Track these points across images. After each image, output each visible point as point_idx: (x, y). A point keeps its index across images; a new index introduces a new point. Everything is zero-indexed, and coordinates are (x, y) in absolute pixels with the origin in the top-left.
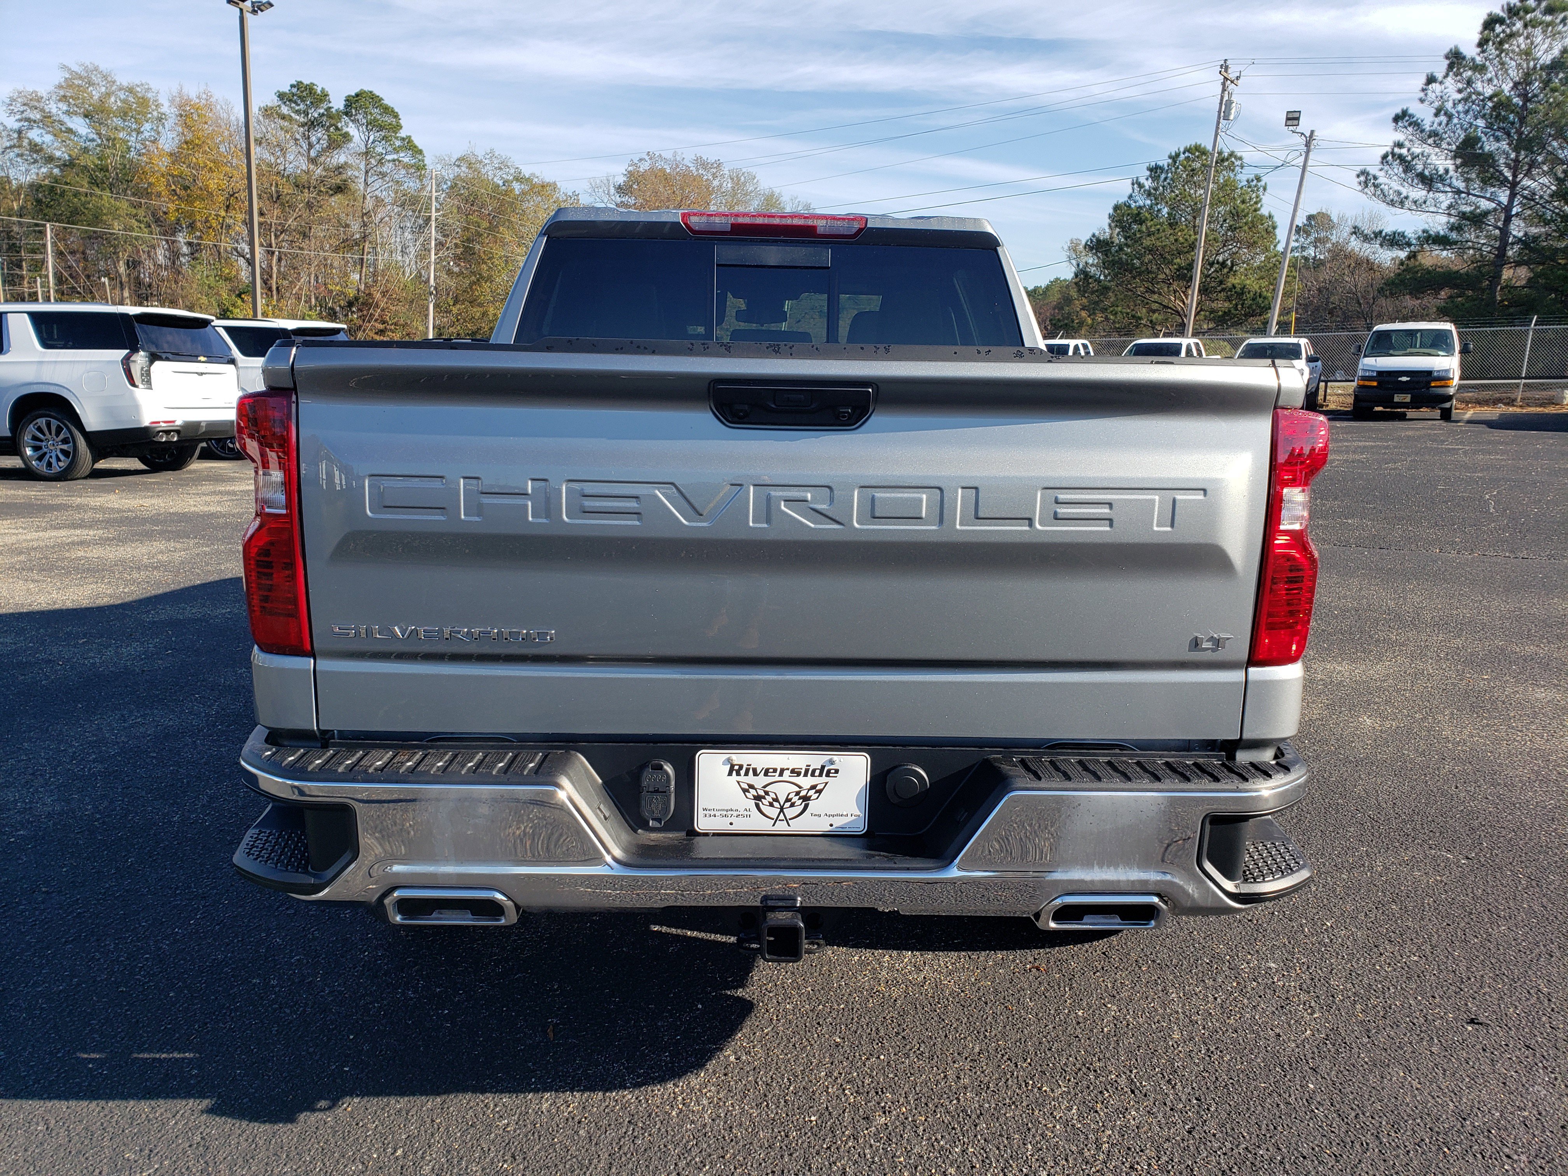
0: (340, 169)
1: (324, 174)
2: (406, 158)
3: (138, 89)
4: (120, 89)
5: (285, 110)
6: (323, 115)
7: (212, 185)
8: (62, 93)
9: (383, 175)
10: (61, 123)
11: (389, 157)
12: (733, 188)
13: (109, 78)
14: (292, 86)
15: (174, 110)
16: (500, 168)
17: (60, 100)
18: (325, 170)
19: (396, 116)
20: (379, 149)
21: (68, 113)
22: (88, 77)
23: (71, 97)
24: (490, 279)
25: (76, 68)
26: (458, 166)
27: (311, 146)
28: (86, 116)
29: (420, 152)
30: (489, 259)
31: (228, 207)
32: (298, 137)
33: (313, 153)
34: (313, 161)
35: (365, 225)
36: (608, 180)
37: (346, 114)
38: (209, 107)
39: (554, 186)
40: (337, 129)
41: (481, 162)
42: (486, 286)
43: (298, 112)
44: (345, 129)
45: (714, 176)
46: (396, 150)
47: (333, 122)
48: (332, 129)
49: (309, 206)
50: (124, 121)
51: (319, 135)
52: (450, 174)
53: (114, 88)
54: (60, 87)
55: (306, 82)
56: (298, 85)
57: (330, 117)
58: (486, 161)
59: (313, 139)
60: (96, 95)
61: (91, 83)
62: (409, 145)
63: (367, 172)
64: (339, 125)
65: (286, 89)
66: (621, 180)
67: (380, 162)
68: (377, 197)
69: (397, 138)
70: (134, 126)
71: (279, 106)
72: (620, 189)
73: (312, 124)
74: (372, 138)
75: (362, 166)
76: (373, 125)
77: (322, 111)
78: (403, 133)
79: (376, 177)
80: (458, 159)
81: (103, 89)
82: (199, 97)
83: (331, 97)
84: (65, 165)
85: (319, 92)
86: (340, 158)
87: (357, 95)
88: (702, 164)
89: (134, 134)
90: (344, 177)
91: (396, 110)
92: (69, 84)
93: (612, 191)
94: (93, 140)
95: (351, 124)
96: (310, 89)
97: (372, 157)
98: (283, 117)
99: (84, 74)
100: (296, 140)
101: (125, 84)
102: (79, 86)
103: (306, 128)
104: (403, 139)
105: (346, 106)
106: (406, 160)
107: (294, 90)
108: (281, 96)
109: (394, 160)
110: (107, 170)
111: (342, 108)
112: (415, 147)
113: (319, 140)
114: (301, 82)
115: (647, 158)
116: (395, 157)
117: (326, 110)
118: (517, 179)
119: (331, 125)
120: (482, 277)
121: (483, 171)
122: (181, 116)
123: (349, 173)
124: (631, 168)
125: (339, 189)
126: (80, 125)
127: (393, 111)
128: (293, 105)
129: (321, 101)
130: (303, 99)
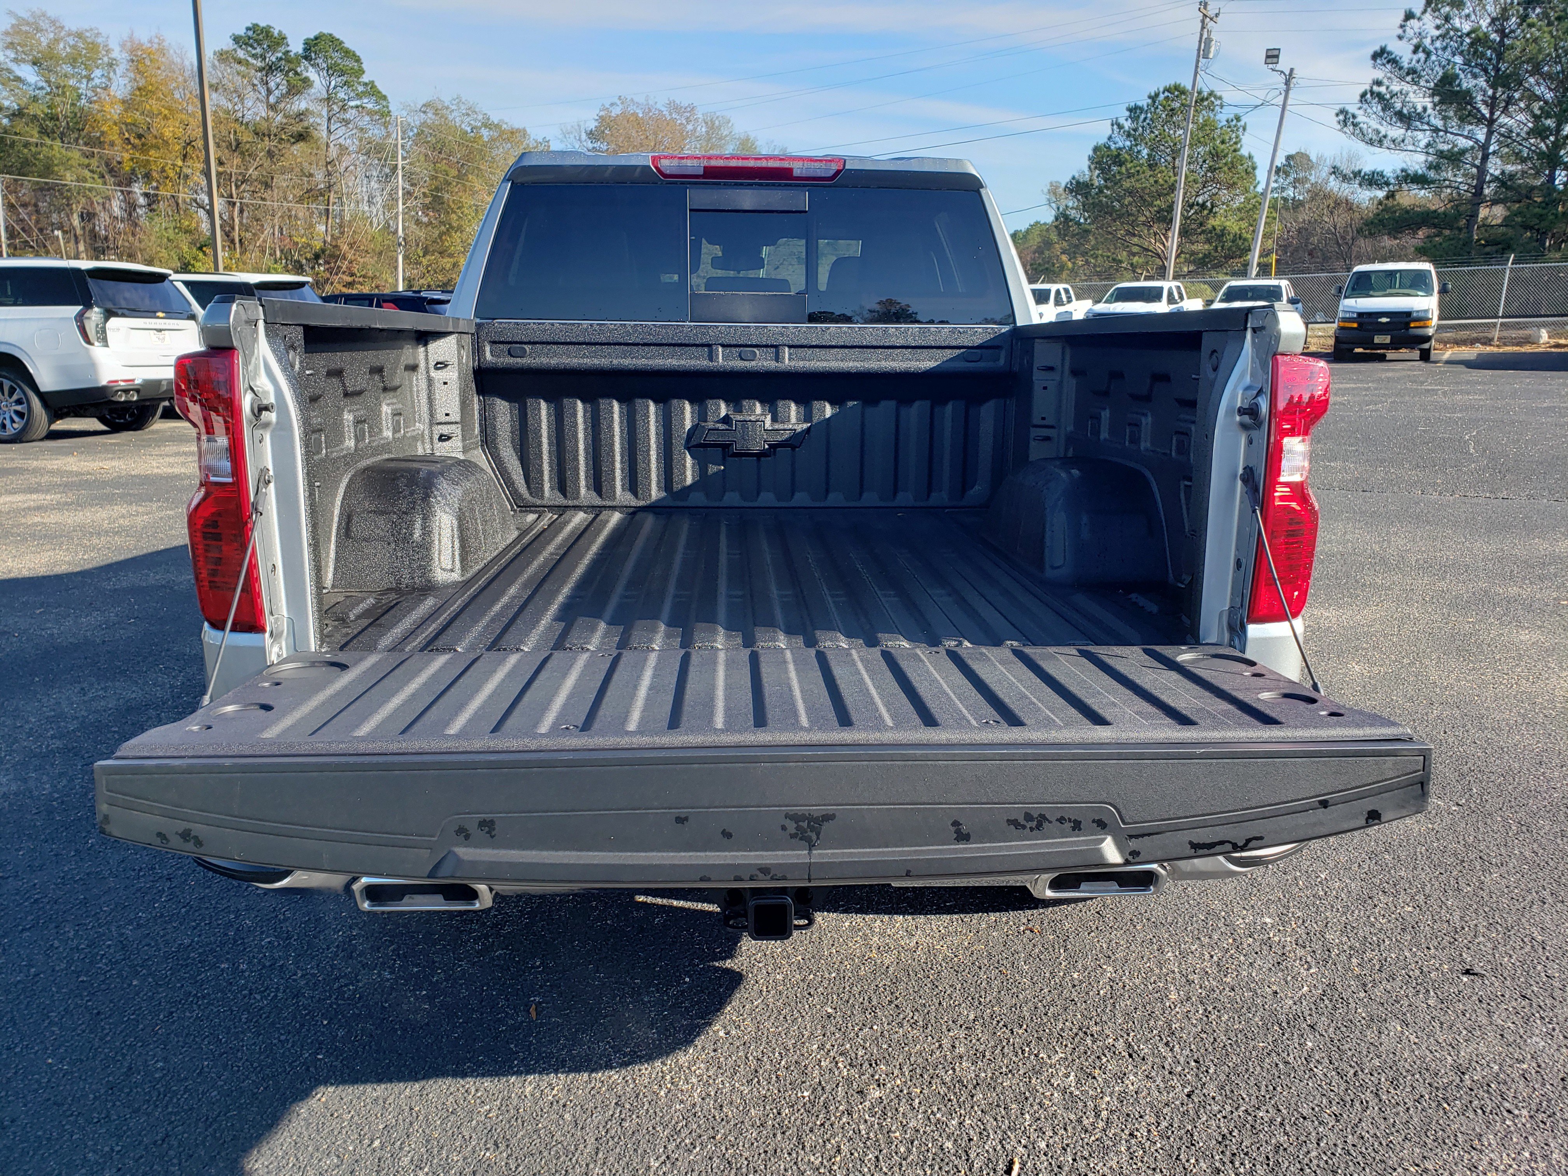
0: (301, 116)
1: (285, 121)
2: (369, 104)
3: (88, 34)
4: (69, 35)
5: (241, 54)
6: (281, 59)
7: (168, 133)
8: (9, 40)
9: (347, 122)
10: (9, 71)
11: (352, 103)
12: (707, 132)
13: (58, 24)
14: (248, 29)
15: (125, 55)
16: (468, 115)
17: (7, 48)
18: (285, 116)
19: (358, 60)
20: (341, 95)
21: (15, 60)
22: (35, 23)
23: (19, 44)
24: (460, 229)
25: (25, 15)
26: (424, 112)
27: (269, 92)
28: (34, 64)
29: (384, 98)
30: (459, 208)
31: (185, 156)
32: (256, 82)
33: (272, 100)
34: (272, 107)
35: (329, 174)
36: (579, 126)
37: (306, 58)
38: (162, 51)
39: (523, 133)
40: (296, 73)
41: (447, 108)
42: (456, 236)
43: (254, 56)
44: (305, 74)
45: (688, 120)
46: (359, 96)
47: (292, 66)
48: (291, 74)
49: (270, 154)
50: (74, 67)
51: (278, 80)
52: (416, 120)
53: (63, 34)
54: (7, 33)
55: (262, 24)
56: (254, 28)
57: (289, 61)
58: (454, 107)
59: (272, 85)
60: (44, 42)
61: (39, 30)
62: (372, 90)
63: (329, 119)
64: (299, 70)
65: (241, 32)
66: (592, 125)
67: (343, 108)
68: (340, 145)
69: (359, 83)
70: (84, 73)
71: (235, 50)
72: (591, 134)
73: (270, 69)
74: (333, 83)
75: (324, 113)
76: (333, 70)
77: (280, 55)
78: (365, 79)
79: (339, 125)
80: (424, 105)
81: (52, 35)
82: (150, 42)
83: (290, 41)
84: (14, 115)
85: (276, 34)
86: (301, 104)
87: (316, 38)
88: (675, 107)
89: (84, 81)
90: (306, 124)
91: (358, 54)
92: (16, 30)
93: (584, 136)
94: (42, 88)
95: (310, 69)
96: (266, 32)
97: (334, 103)
98: (240, 62)
99: (31, 20)
100: (254, 85)
101: (74, 29)
102: (27, 32)
103: (264, 73)
104: (366, 84)
105: (305, 50)
106: (370, 106)
107: (250, 33)
108: (237, 39)
109: (357, 107)
110: (58, 119)
111: (301, 51)
112: (379, 92)
113: (278, 85)
114: (257, 25)
115: (619, 102)
116: (358, 103)
117: (284, 54)
118: (485, 125)
119: (290, 70)
120: (452, 227)
121: (451, 117)
122: (133, 61)
123: (311, 120)
124: (602, 113)
125: (301, 137)
126: (28, 73)
127: (354, 55)
128: (249, 49)
129: (278, 44)
130: (259, 43)
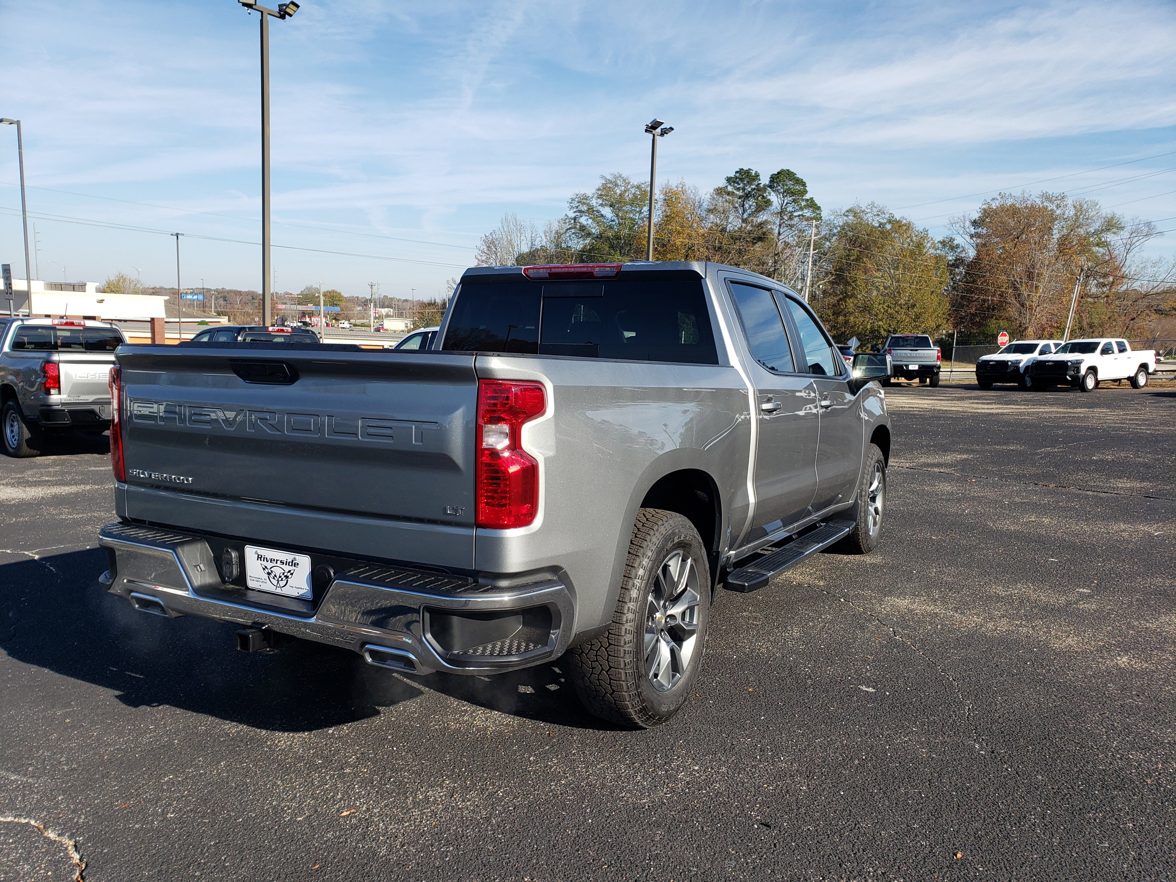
0: (761, 225)
1: (751, 229)
2: (807, 213)
3: (643, 186)
4: (633, 187)
5: (730, 188)
6: (754, 189)
7: (678, 243)
8: (600, 192)
9: (791, 226)
10: (598, 211)
11: (796, 214)
12: (1076, 215)
13: (627, 181)
14: (737, 172)
15: (662, 197)
16: (878, 215)
17: (598, 198)
18: (752, 226)
19: (804, 185)
20: (790, 209)
21: (601, 205)
22: (615, 182)
23: (604, 195)
24: (853, 296)
25: (609, 177)
26: (847, 216)
27: (744, 211)
28: (611, 206)
29: (819, 208)
30: (853, 282)
31: (687, 256)
32: (737, 205)
33: (745, 216)
34: (744, 221)
35: (775, 262)
36: (964, 217)
37: (770, 187)
38: (683, 192)
39: (908, 226)
40: (763, 197)
41: (863, 212)
42: (849, 301)
43: (738, 189)
44: (769, 197)
45: (1058, 206)
46: (801, 209)
47: (760, 193)
48: (760, 198)
49: (740, 252)
50: (632, 206)
51: (751, 203)
52: (840, 222)
53: (629, 186)
54: (599, 189)
55: (745, 168)
56: (741, 171)
57: (759, 190)
58: (869, 211)
59: (747, 206)
60: (618, 192)
61: (616, 185)
62: (812, 205)
63: (780, 225)
64: (765, 195)
65: (732, 175)
66: (976, 216)
67: (791, 218)
68: (785, 241)
69: (803, 200)
70: (638, 210)
71: (727, 187)
72: (974, 223)
73: (747, 196)
74: (785, 202)
75: (778, 222)
76: (789, 192)
77: (753, 187)
78: (807, 196)
79: (786, 228)
80: (847, 211)
81: (623, 188)
82: (677, 187)
83: (761, 177)
84: (597, 237)
85: (753, 174)
86: (762, 217)
87: (778, 173)
88: (1047, 197)
89: (637, 215)
90: (764, 230)
91: (804, 181)
92: (604, 187)
93: (968, 224)
94: (614, 221)
95: (772, 193)
96: (748, 172)
97: (785, 214)
98: (728, 194)
99: (613, 180)
100: (736, 208)
101: (636, 183)
102: (610, 188)
103: (743, 199)
104: (807, 200)
105: (771, 181)
106: (808, 215)
107: (738, 175)
108: (729, 180)
109: (799, 216)
110: (621, 239)
111: (767, 183)
112: (816, 205)
113: (750, 206)
114: (742, 169)
115: (999, 197)
116: (800, 213)
117: (757, 186)
118: (890, 222)
119: (759, 196)
120: (847, 296)
121: (865, 218)
122: (665, 200)
123: (769, 227)
124: (985, 207)
125: (760, 239)
126: (607, 212)
127: (802, 181)
128: (736, 185)
129: (754, 180)
130: (742, 180)
